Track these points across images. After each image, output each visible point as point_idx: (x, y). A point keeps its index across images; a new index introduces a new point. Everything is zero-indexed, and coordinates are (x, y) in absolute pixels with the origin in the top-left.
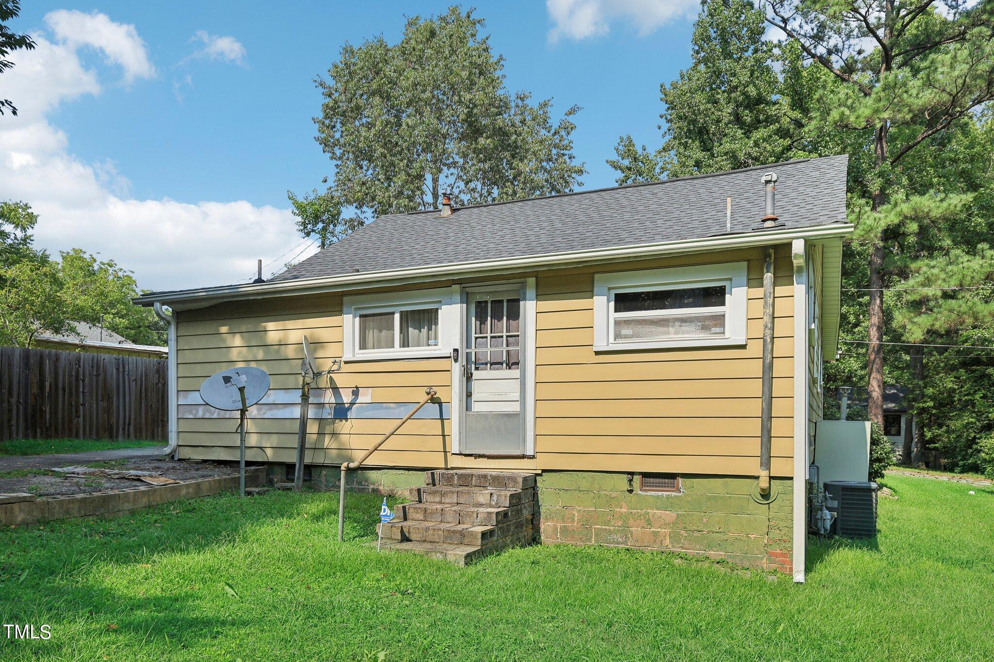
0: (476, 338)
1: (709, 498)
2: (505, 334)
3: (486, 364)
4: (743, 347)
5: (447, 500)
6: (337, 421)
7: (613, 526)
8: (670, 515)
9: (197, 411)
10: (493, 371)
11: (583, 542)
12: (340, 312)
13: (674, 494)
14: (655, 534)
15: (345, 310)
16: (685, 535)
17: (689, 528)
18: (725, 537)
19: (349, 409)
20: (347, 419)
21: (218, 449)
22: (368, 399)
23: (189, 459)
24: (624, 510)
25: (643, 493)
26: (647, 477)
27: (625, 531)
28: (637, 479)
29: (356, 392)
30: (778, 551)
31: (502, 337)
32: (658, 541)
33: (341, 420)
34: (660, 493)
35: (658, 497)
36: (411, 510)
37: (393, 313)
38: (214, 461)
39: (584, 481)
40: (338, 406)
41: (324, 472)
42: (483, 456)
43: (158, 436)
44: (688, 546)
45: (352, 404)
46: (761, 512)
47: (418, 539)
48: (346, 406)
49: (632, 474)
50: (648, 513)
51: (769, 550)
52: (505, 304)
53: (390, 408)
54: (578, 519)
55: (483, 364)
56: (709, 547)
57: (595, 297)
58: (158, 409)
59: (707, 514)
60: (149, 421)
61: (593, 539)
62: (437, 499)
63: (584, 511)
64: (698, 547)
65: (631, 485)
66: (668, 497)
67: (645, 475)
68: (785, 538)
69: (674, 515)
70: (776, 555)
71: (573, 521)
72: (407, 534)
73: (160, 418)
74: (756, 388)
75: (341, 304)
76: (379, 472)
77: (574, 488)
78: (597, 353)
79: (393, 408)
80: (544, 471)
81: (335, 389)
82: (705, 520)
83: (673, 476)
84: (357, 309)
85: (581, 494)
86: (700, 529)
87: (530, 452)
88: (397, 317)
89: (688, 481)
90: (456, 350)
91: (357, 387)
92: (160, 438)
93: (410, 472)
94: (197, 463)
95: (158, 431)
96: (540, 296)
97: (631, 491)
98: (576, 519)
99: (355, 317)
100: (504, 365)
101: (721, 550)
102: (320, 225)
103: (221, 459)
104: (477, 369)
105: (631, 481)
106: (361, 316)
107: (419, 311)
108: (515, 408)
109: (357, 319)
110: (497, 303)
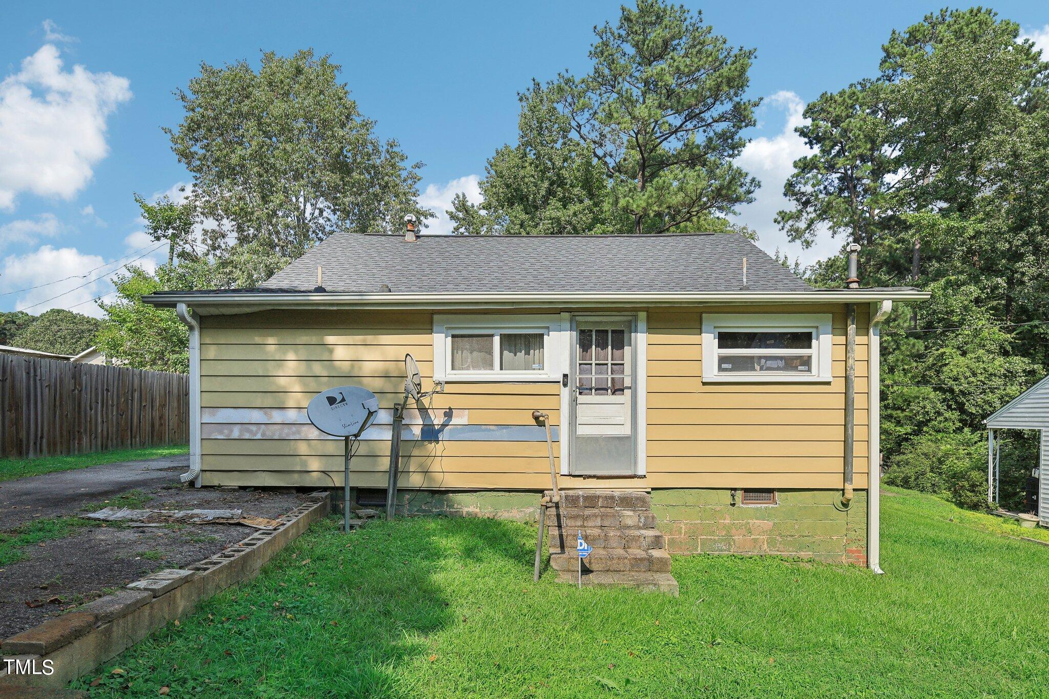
0: (580, 364)
1: (800, 509)
2: (610, 362)
3: (591, 389)
4: (828, 383)
5: (590, 524)
6: (426, 443)
7: (717, 536)
8: (767, 524)
9: (231, 431)
10: (598, 396)
11: (690, 551)
12: (430, 331)
13: (771, 506)
14: (755, 540)
15: (435, 328)
16: (780, 540)
17: (783, 534)
18: (814, 540)
19: (441, 430)
20: (437, 441)
21: (264, 474)
22: (464, 421)
23: (220, 486)
24: (727, 521)
25: (745, 506)
26: (748, 492)
27: (728, 540)
28: (739, 494)
29: (449, 414)
30: (854, 548)
31: (607, 364)
32: (757, 547)
33: (430, 441)
34: (759, 506)
35: (757, 509)
36: (570, 538)
37: (492, 336)
38: (256, 488)
39: (690, 497)
40: (426, 428)
41: (407, 496)
42: (590, 477)
43: (74, 450)
44: (782, 549)
45: (444, 425)
46: (840, 518)
47: (600, 569)
48: (436, 427)
49: (735, 489)
50: (749, 523)
51: (847, 548)
52: (610, 334)
53: (490, 430)
54: (685, 532)
55: (587, 389)
56: (801, 549)
57: (703, 335)
58: (75, 418)
59: (798, 521)
60: (65, 433)
61: (699, 549)
62: (579, 523)
63: (691, 524)
64: (791, 549)
65: (734, 499)
66: (766, 508)
67: (747, 490)
68: (859, 537)
69: (771, 523)
70: (852, 552)
71: (680, 533)
72: (588, 565)
73: (77, 429)
74: (839, 417)
75: (431, 323)
76: (475, 494)
77: (681, 503)
78: (704, 384)
79: (493, 430)
80: (653, 489)
81: (423, 410)
82: (797, 527)
83: (770, 491)
84: (448, 328)
85: (687, 509)
86: (792, 534)
87: (641, 472)
88: (497, 340)
89: (783, 494)
90: (565, 376)
91: (450, 409)
92: (76, 452)
93: (511, 494)
94: (233, 490)
95: (74, 445)
96: (651, 329)
97: (733, 505)
98: (683, 531)
99: (446, 337)
100: (609, 391)
101: (810, 551)
102: (170, 231)
103: (266, 485)
104: (580, 393)
105: (733, 496)
106: (453, 336)
107: (515, 335)
108: (626, 431)
109: (450, 339)
110: (602, 333)
